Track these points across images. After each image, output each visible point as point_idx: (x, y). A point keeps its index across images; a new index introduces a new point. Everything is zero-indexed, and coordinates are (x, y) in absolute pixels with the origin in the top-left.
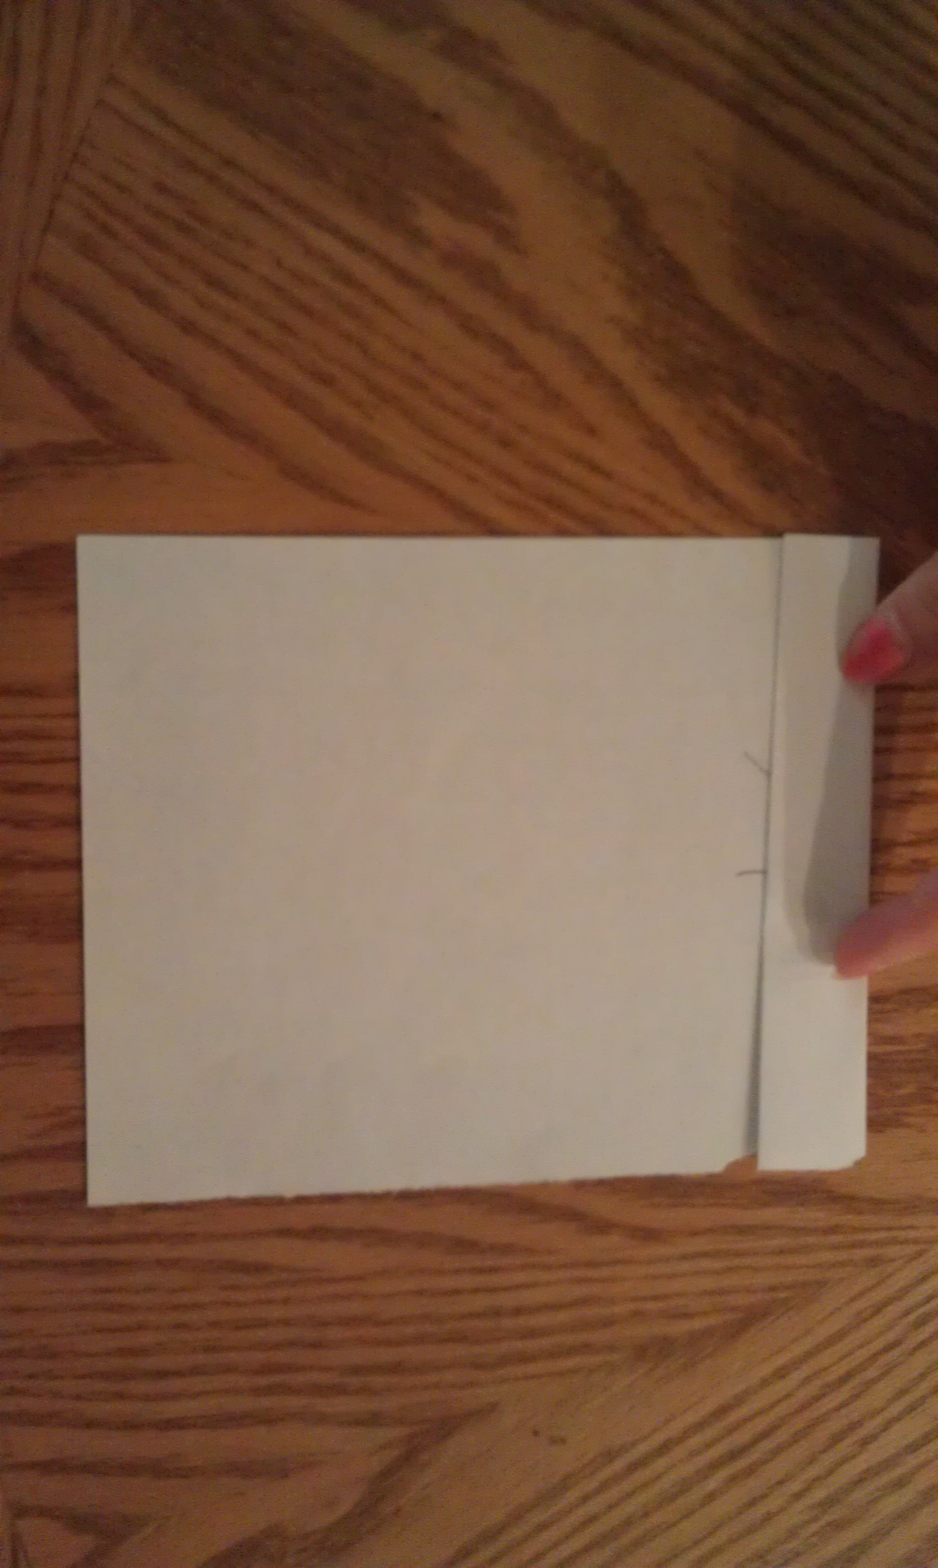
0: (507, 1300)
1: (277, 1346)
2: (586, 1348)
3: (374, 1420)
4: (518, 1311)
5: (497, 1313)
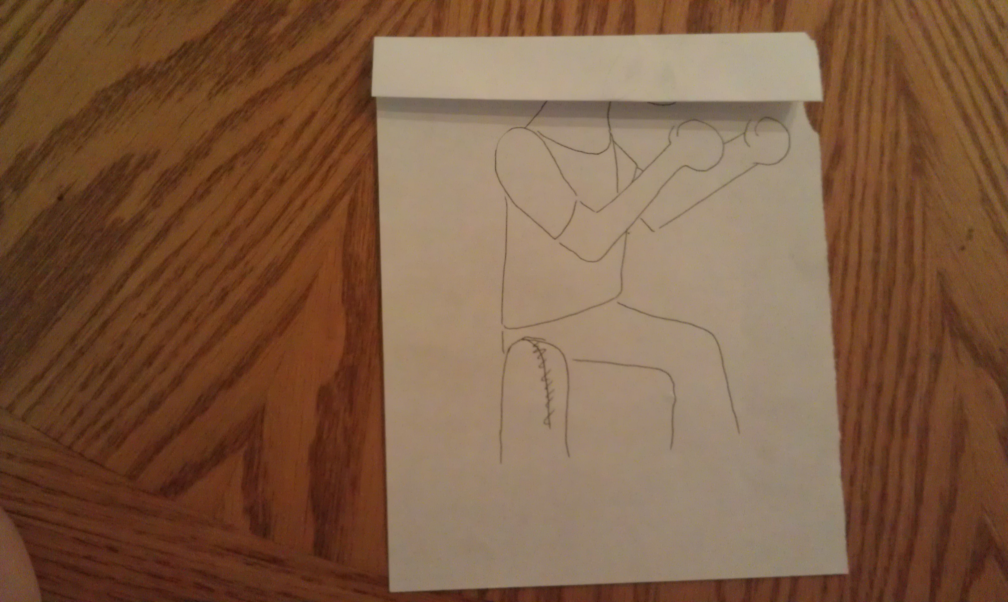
0: (868, 256)
1: (876, 417)
2: (909, 206)
3: (937, 358)
4: (877, 249)
5: (876, 264)
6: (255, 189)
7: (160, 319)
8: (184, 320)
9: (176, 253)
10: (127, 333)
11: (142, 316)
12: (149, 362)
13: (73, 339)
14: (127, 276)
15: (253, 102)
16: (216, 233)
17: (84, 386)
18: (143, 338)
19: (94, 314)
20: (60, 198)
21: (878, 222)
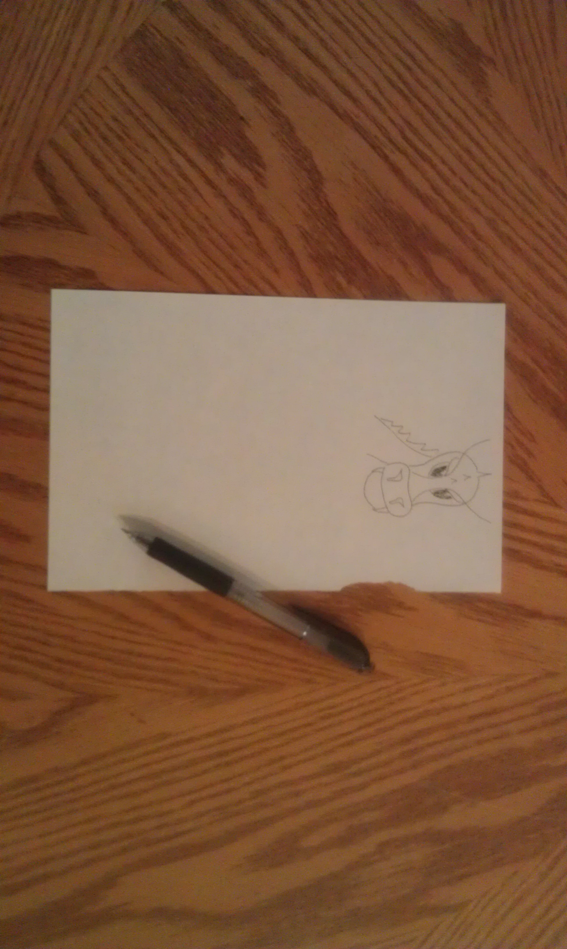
2: (167, 682)
6: (232, 247)
7: (153, 173)
8: (151, 190)
9: (196, 190)
10: (146, 151)
11: (156, 162)
12: (125, 162)
13: (147, 115)
14: (184, 155)
15: (292, 254)
16: (207, 218)
17: (115, 119)
18: (140, 160)
19: (162, 131)
20: (242, 118)
21: (158, 658)
